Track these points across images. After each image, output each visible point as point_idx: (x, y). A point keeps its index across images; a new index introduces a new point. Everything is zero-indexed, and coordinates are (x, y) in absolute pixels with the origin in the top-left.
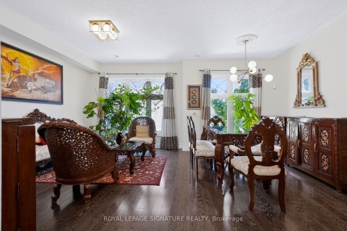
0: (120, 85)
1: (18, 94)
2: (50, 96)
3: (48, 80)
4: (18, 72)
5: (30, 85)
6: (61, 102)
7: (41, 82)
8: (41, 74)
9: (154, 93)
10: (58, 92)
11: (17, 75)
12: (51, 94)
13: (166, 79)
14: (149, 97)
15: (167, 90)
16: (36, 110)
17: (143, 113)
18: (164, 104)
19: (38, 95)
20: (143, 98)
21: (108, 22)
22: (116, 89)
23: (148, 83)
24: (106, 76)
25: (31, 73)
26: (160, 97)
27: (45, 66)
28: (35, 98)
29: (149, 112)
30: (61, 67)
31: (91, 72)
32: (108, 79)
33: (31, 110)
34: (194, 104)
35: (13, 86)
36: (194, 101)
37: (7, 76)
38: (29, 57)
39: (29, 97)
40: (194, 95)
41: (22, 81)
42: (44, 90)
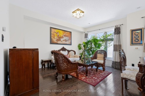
0: (92, 36)
1: (59, 42)
2: (67, 43)
4: (59, 36)
6: (71, 44)
7: (65, 38)
8: (65, 36)
9: (109, 37)
10: (70, 41)
11: (58, 37)
12: (68, 42)
13: (115, 29)
14: (106, 40)
15: (116, 35)
17: (102, 48)
18: (114, 43)
19: (64, 42)
20: (103, 41)
21: (78, 10)
22: (91, 38)
23: (106, 33)
24: (87, 33)
25: (62, 36)
26: (112, 40)
27: (66, 33)
28: (63, 43)
29: (106, 48)
30: (71, 32)
31: (82, 33)
32: (88, 34)
33: (62, 47)
34: (136, 42)
35: (57, 40)
36: (136, 39)
37: (56, 37)
38: (62, 31)
39: (61, 43)
40: (136, 36)
41: (59, 38)
42: (66, 40)
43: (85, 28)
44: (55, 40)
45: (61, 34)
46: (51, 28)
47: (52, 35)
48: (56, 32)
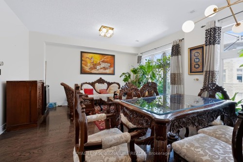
1: (93, 71)
2: (108, 71)
3: (106, 64)
4: (93, 62)
5: (98, 67)
6: (113, 74)
7: (103, 65)
8: (103, 62)
10: (112, 69)
12: (108, 70)
13: (173, 48)
15: (173, 57)
16: (101, 78)
18: (171, 71)
19: (102, 71)
21: (103, 27)
23: (164, 54)
25: (98, 62)
27: (105, 57)
28: (100, 73)
30: (114, 56)
32: (141, 57)
33: (99, 78)
34: (196, 68)
35: (91, 69)
36: (197, 64)
37: (89, 65)
38: (98, 55)
39: (97, 72)
40: (196, 59)
41: (95, 66)
42: (105, 68)
43: (138, 48)
44: (87, 69)
45: (97, 59)
46: (82, 52)
47: (83, 62)
48: (88, 58)
